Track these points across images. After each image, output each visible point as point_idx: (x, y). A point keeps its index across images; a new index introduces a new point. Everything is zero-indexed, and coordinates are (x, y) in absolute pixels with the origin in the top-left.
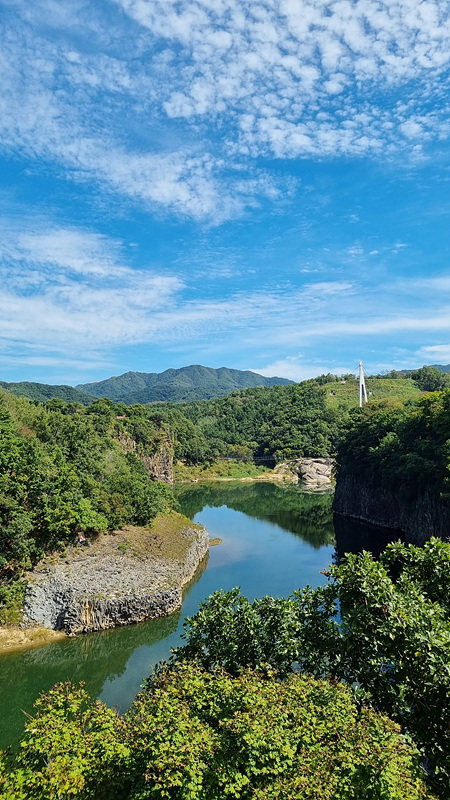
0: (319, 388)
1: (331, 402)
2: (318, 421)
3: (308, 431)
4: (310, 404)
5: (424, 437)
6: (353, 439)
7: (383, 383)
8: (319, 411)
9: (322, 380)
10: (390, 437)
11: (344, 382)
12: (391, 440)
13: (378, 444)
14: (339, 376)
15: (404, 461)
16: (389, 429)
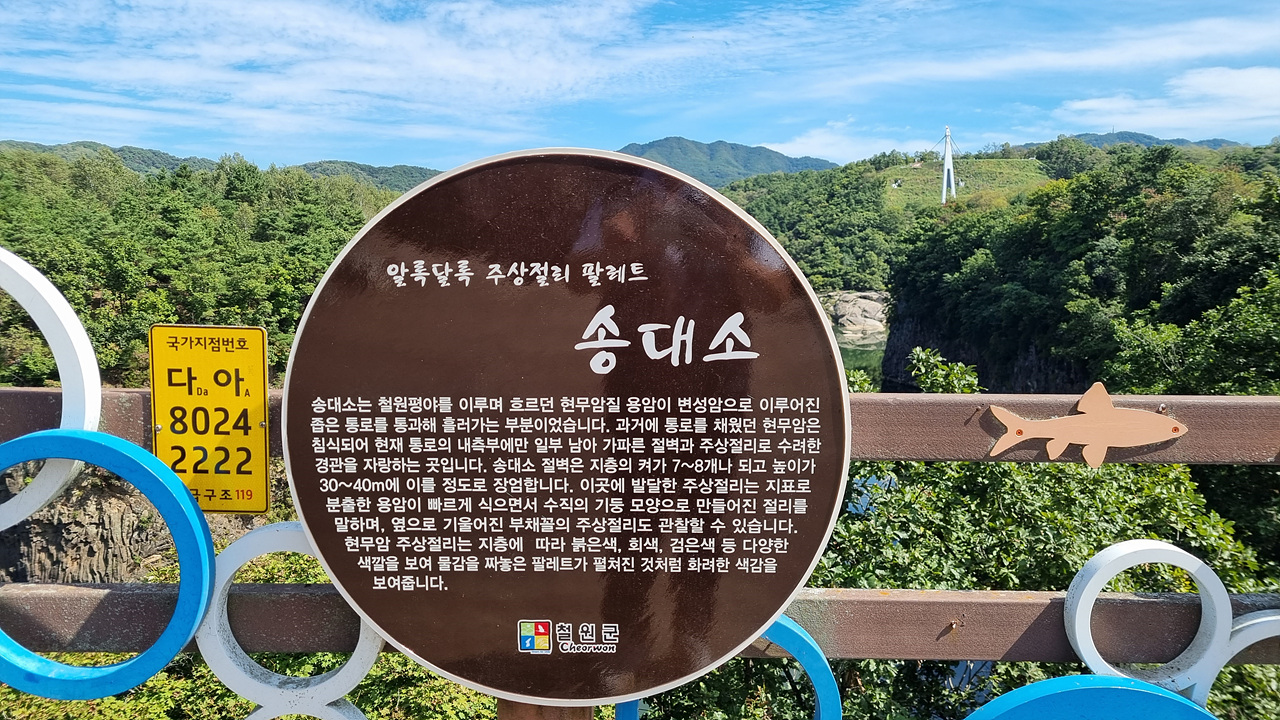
0: (873, 175)
1: (894, 199)
2: (869, 231)
3: (852, 247)
4: (858, 202)
5: (1035, 258)
6: (919, 259)
7: (985, 166)
8: (871, 215)
9: (880, 163)
10: (980, 257)
11: (918, 165)
12: (980, 262)
13: (958, 268)
14: (911, 154)
15: (999, 297)
16: (979, 243)
